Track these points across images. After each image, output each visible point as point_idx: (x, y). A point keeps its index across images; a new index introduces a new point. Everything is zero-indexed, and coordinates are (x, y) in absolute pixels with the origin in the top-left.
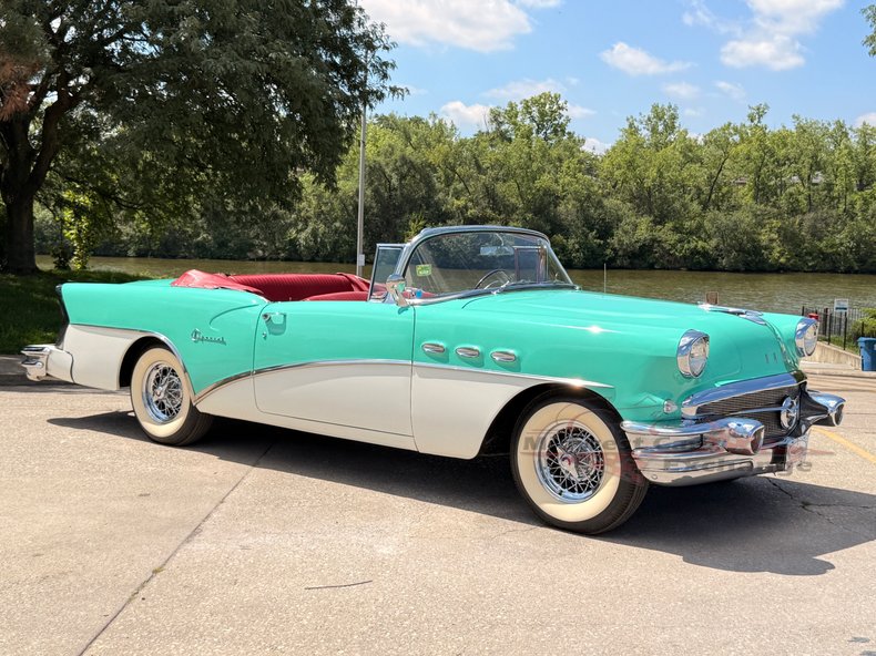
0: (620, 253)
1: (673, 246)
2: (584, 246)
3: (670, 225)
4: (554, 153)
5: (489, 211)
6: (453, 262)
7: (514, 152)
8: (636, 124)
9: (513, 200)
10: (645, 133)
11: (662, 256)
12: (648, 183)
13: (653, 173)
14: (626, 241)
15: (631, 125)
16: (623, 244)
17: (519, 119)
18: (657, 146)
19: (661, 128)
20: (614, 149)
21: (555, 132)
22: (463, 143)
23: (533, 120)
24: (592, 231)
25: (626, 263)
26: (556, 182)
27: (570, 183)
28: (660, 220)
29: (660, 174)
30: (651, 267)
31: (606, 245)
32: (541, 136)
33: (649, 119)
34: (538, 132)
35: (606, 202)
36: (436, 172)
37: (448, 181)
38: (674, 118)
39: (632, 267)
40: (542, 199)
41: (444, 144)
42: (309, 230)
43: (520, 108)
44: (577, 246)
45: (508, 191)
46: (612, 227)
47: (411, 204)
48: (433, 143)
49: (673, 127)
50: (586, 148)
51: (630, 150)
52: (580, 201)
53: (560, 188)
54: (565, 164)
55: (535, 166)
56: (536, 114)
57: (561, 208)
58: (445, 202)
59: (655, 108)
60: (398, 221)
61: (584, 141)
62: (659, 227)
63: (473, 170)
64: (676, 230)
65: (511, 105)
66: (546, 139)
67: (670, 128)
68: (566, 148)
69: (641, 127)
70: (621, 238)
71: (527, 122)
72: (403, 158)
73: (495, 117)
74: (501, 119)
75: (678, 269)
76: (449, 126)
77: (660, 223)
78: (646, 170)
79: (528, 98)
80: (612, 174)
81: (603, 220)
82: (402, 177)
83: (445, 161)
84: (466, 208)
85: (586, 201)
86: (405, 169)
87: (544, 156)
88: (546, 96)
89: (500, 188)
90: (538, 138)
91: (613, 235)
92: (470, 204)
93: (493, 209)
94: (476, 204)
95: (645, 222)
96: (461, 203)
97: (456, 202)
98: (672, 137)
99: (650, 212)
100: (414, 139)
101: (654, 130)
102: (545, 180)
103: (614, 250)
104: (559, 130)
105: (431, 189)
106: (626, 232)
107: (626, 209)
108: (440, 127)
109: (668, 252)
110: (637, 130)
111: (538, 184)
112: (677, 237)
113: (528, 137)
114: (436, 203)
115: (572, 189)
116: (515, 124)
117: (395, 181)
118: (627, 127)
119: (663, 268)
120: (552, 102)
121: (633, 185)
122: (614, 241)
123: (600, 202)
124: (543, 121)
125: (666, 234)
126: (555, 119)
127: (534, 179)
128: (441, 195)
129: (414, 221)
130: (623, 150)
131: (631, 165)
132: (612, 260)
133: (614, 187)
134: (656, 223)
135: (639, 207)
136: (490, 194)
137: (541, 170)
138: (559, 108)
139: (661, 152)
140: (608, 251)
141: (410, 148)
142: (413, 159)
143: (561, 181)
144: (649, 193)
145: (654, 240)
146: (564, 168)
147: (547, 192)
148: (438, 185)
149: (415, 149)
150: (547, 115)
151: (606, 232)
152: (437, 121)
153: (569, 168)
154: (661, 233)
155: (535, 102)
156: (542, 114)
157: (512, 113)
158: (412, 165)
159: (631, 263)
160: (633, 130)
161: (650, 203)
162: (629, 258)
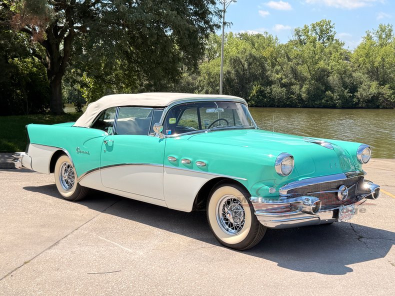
0: (361, 100)
1: (390, 96)
2: (342, 97)
3: (387, 86)
4: (327, 50)
5: (293, 80)
6: (277, 104)
7: (307, 50)
8: (371, 34)
9: (306, 74)
10: (375, 39)
11: (383, 102)
12: (376, 64)
13: (379, 59)
14: (365, 94)
15: (368, 35)
16: (362, 96)
17: (309, 33)
18: (381, 45)
19: (384, 36)
20: (359, 47)
21: (328, 39)
22: (281, 46)
23: (317, 34)
24: (347, 89)
25: (364, 105)
26: (328, 64)
27: (335, 65)
28: (383, 83)
29: (383, 60)
30: (378, 107)
31: (354, 96)
32: (321, 41)
33: (378, 32)
34: (319, 40)
35: (354, 75)
36: (266, 60)
37: (273, 65)
38: (390, 30)
39: (367, 107)
40: (321, 74)
41: (271, 47)
42: (204, 91)
43: (310, 27)
44: (338, 97)
45: (303, 70)
46: (357, 87)
47: (255, 78)
48: (266, 47)
49: (391, 35)
50: (345, 47)
51: (367, 48)
52: (340, 74)
53: (329, 68)
54: (333, 56)
55: (317, 57)
56: (318, 31)
57: (330, 78)
58: (271, 76)
59: (381, 27)
60: (248, 86)
61: (344, 44)
62: (382, 87)
63: (286, 60)
64: (391, 88)
65: (305, 26)
66: (323, 43)
67: (389, 36)
68: (334, 48)
69: (373, 35)
70: (362, 93)
71: (314, 35)
72: (250, 54)
73: (298, 33)
74: (300, 34)
75: (392, 108)
76: (274, 38)
77: (383, 85)
78: (376, 58)
79: (314, 23)
80: (358, 60)
81: (353, 83)
82: (250, 64)
83: (271, 56)
84: (282, 79)
85: (343, 73)
86: (251, 60)
87: (322, 52)
88: (324, 21)
89: (299, 68)
90: (319, 43)
91: (357, 91)
92: (284, 77)
93: (295, 79)
94: (287, 77)
95: (374, 84)
96: (279, 76)
97: (276, 75)
98: (390, 41)
99: (377, 79)
100: (256, 45)
101: (380, 37)
102: (322, 64)
103: (358, 98)
104: (330, 38)
105: (264, 70)
106: (364, 90)
107: (365, 77)
108: (270, 39)
109: (386, 99)
110: (371, 38)
111: (318, 66)
112: (392, 91)
113: (314, 43)
114: (267, 76)
115: (336, 68)
116: (307, 36)
117: (246, 66)
118: (366, 36)
119: (384, 108)
120: (327, 25)
121: (369, 66)
122: (358, 94)
123: (351, 74)
124: (322, 34)
125: (386, 90)
126: (328, 33)
127: (316, 63)
128: (269, 73)
129: (255, 86)
130: (364, 48)
131: (367, 55)
132: (357, 104)
133: (359, 67)
134: (380, 85)
135: (371, 76)
136: (294, 72)
137: (320, 59)
138: (331, 27)
139: (383, 48)
140: (355, 100)
141: (254, 50)
142: (255, 55)
143: (330, 64)
144: (377, 69)
145: (379, 94)
146: (332, 58)
147: (324, 70)
148: (268, 67)
149: (257, 50)
150: (324, 31)
151: (354, 89)
152: (268, 36)
153: (335, 57)
154: (383, 90)
155: (318, 25)
156: (322, 31)
157: (306, 31)
158: (255, 58)
159: (367, 105)
160: (369, 38)
161: (378, 75)
162: (366, 102)
